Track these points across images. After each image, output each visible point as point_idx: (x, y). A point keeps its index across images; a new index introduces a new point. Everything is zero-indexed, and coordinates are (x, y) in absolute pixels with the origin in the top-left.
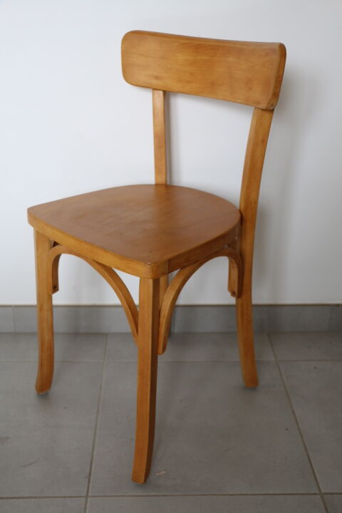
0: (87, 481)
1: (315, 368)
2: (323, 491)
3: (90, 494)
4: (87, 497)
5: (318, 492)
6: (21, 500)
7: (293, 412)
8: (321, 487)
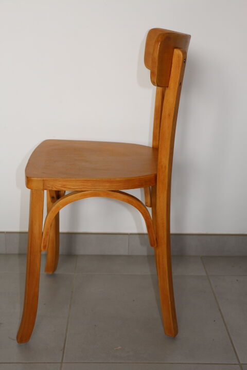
0: (62, 352)
1: (237, 280)
2: (241, 362)
3: (64, 361)
4: (62, 363)
5: (237, 363)
6: (11, 364)
7: (220, 310)
8: (240, 360)
